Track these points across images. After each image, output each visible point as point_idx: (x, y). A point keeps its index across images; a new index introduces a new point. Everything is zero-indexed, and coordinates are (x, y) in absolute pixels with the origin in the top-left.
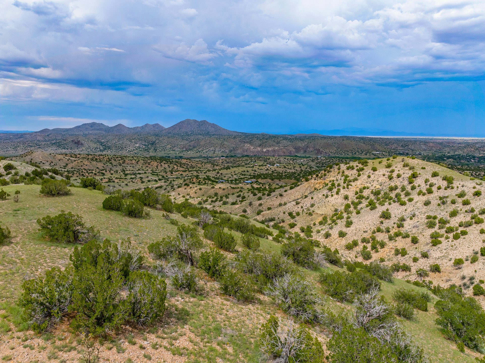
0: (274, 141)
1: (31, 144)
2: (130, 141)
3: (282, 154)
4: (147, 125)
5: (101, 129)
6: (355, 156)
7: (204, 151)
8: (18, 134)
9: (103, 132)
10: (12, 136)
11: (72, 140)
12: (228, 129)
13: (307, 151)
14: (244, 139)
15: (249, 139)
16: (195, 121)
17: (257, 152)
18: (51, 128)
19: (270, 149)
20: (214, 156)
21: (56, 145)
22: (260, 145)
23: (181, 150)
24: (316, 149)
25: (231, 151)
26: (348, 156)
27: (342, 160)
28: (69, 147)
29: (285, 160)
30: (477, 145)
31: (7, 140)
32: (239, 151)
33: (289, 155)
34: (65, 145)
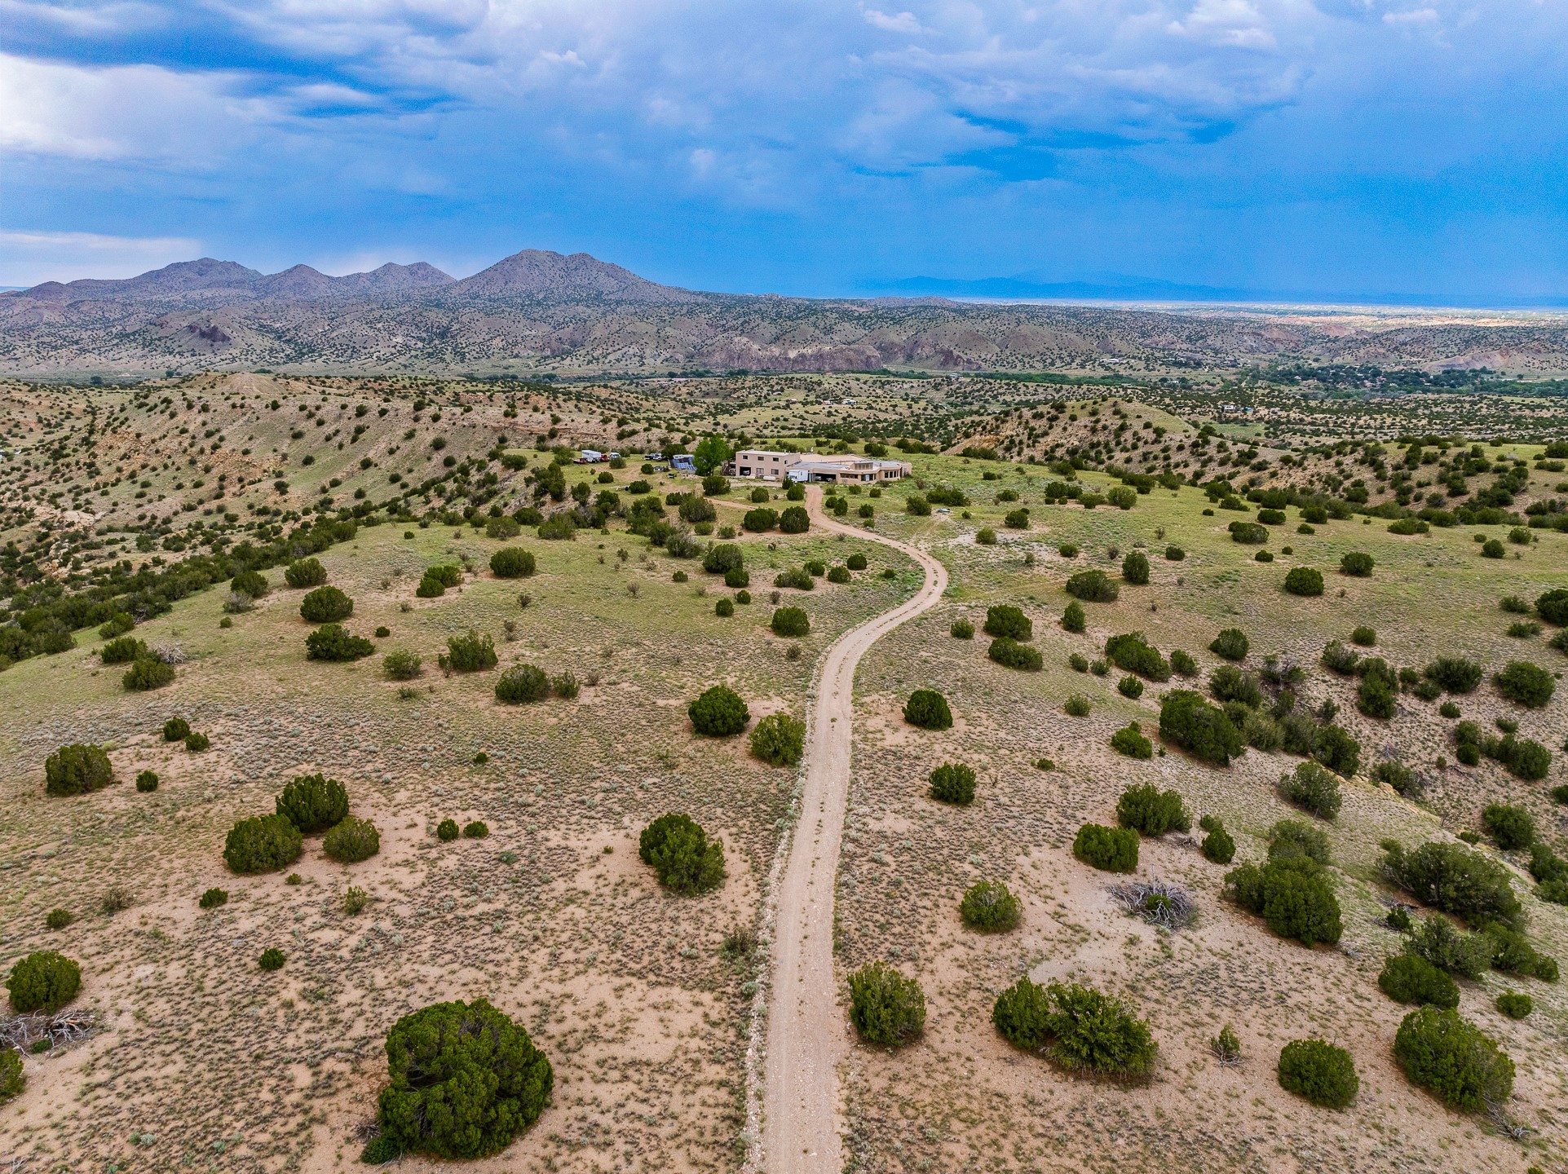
0: (815, 325)
2: (370, 324)
3: (845, 367)
4: (389, 267)
5: (243, 283)
6: (1053, 371)
7: (610, 357)
12: (657, 283)
13: (915, 355)
14: (722, 318)
15: (734, 318)
16: (553, 255)
17: (770, 360)
19: (808, 351)
20: (647, 374)
22: (777, 339)
23: (539, 354)
24: (942, 352)
25: (690, 357)
26: (1032, 371)
27: (1015, 386)
28: (184, 348)
29: (860, 384)
30: (1402, 338)
32: (718, 357)
33: (866, 368)
34: (166, 341)
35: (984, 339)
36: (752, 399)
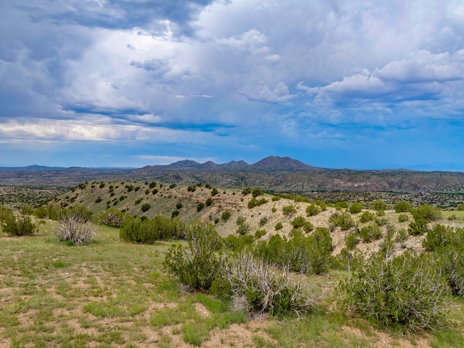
0: (363, 176)
1: (138, 179)
2: (222, 176)
3: (375, 190)
4: (232, 162)
5: (194, 166)
7: (292, 186)
8: (126, 170)
9: (195, 169)
10: (122, 172)
11: (172, 175)
12: (310, 165)
13: (402, 186)
14: (330, 175)
15: (334, 174)
16: (278, 157)
17: (348, 187)
18: (152, 165)
19: (362, 184)
20: (304, 191)
21: (159, 179)
22: (350, 180)
23: (270, 185)
24: (413, 185)
25: (319, 186)
28: (170, 181)
29: (386, 195)
31: (119, 175)
32: (329, 186)
33: (383, 190)
34: (167, 179)
35: (429, 181)
36: (343, 199)
